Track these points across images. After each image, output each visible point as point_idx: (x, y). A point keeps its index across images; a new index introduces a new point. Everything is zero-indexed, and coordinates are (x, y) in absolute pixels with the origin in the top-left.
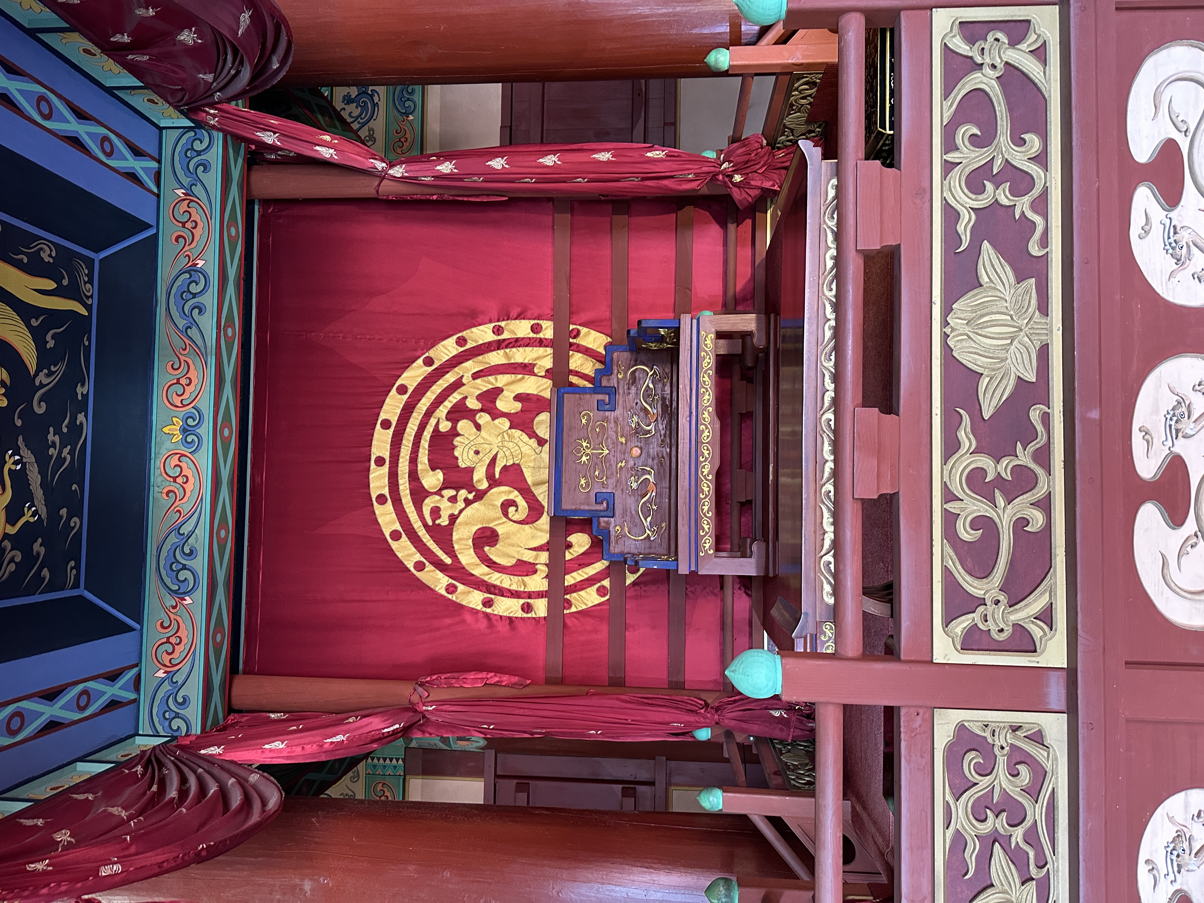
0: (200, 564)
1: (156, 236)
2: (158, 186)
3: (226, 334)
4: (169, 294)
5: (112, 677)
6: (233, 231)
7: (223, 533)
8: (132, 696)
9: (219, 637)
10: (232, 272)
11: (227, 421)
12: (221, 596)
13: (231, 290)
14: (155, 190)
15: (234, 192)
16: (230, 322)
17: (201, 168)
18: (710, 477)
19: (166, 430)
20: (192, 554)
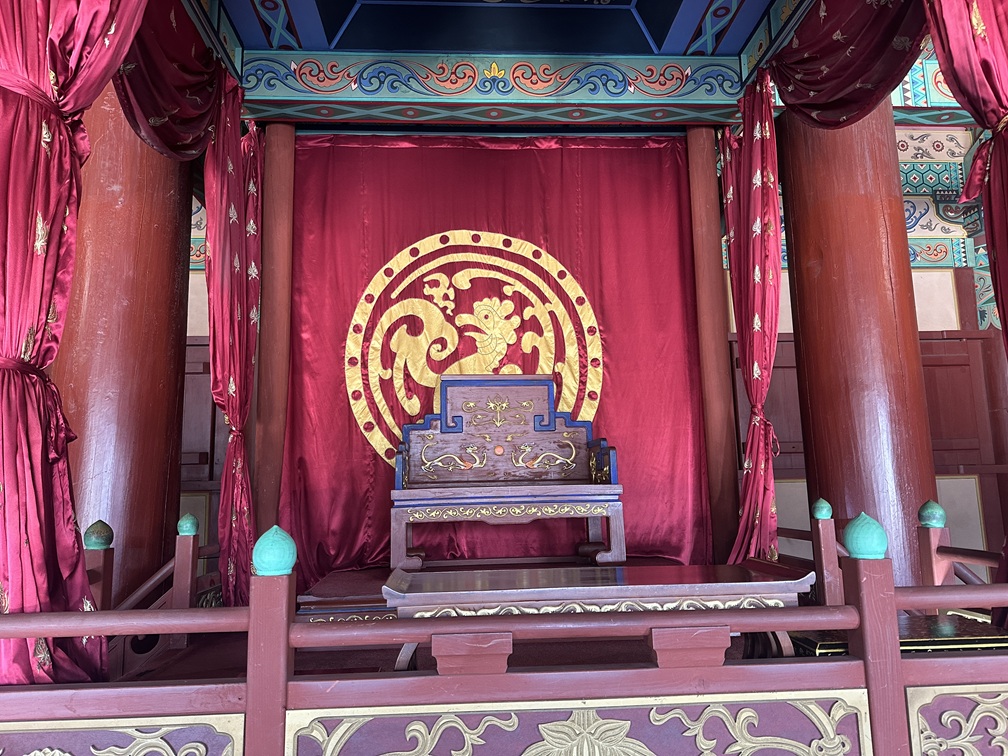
0: (385, 95)
1: (651, 53)
2: (692, 54)
3: (574, 111)
4: (605, 64)
5: (290, 27)
6: (659, 114)
7: (411, 113)
8: (275, 43)
9: (325, 112)
10: (625, 114)
11: (502, 114)
12: (359, 113)
13: (611, 114)
14: (689, 52)
15: (691, 114)
16: (584, 114)
17: (709, 88)
18: (479, 516)
19: (494, 65)
20: (393, 88)
